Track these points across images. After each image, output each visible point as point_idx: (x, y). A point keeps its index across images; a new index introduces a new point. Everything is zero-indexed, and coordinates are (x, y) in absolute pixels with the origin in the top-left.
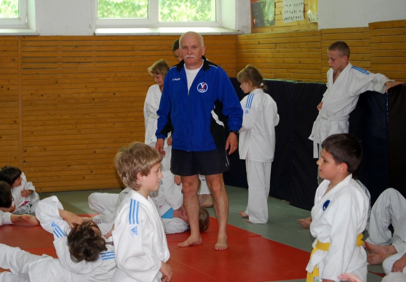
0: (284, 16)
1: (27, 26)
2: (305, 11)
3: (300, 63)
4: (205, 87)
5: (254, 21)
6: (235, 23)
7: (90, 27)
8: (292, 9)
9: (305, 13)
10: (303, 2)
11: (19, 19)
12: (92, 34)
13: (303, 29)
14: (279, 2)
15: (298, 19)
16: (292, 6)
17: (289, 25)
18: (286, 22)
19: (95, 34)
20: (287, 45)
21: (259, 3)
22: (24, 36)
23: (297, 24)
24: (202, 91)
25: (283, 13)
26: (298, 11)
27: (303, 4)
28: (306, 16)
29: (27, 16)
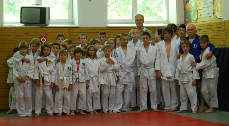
0: (203, 16)
1: (73, 23)
2: (214, 13)
3: (213, 38)
4: (196, 46)
5: (186, 20)
6: (176, 21)
7: (105, 23)
8: (207, 12)
9: (214, 14)
10: (213, 9)
11: (69, 20)
12: (106, 27)
13: (214, 22)
14: (199, 10)
15: (210, 17)
16: (207, 11)
17: (205, 20)
18: (204, 19)
19: (107, 26)
20: (206, 30)
21: (188, 11)
22: (72, 28)
23: (209, 20)
24: (195, 48)
25: (202, 15)
26: (210, 13)
27: (213, 10)
28: (215, 16)
29: (73, 18)
